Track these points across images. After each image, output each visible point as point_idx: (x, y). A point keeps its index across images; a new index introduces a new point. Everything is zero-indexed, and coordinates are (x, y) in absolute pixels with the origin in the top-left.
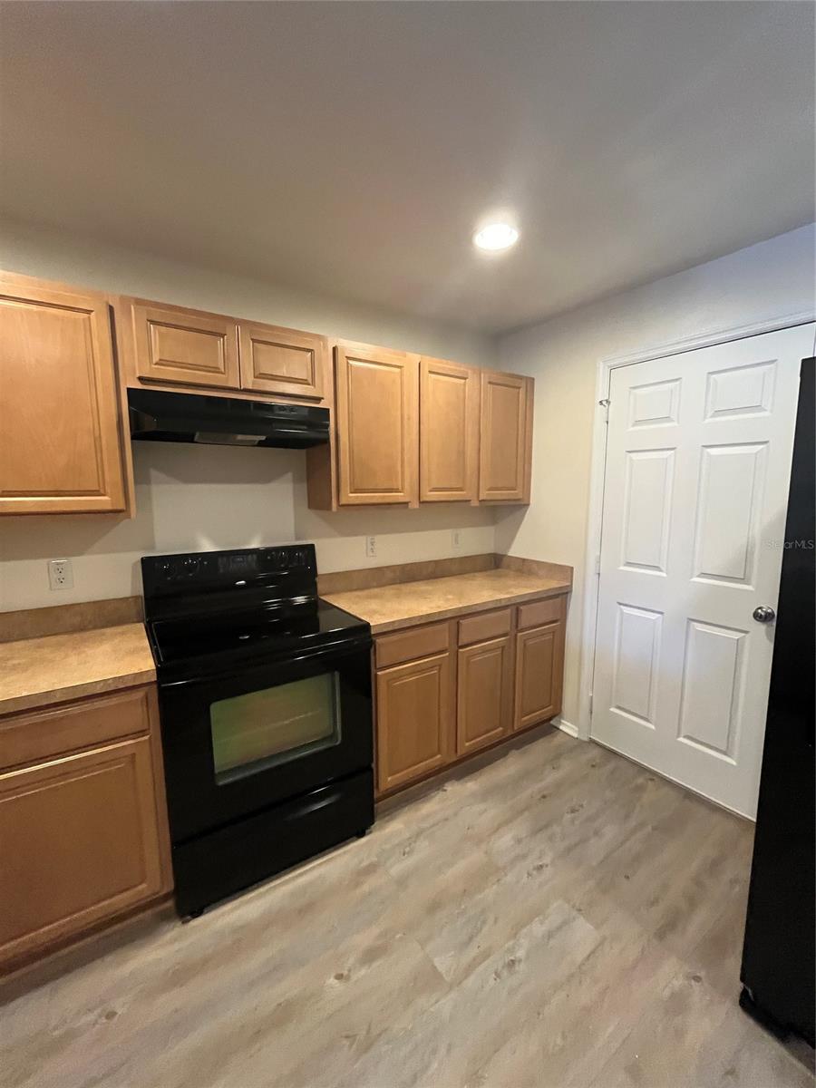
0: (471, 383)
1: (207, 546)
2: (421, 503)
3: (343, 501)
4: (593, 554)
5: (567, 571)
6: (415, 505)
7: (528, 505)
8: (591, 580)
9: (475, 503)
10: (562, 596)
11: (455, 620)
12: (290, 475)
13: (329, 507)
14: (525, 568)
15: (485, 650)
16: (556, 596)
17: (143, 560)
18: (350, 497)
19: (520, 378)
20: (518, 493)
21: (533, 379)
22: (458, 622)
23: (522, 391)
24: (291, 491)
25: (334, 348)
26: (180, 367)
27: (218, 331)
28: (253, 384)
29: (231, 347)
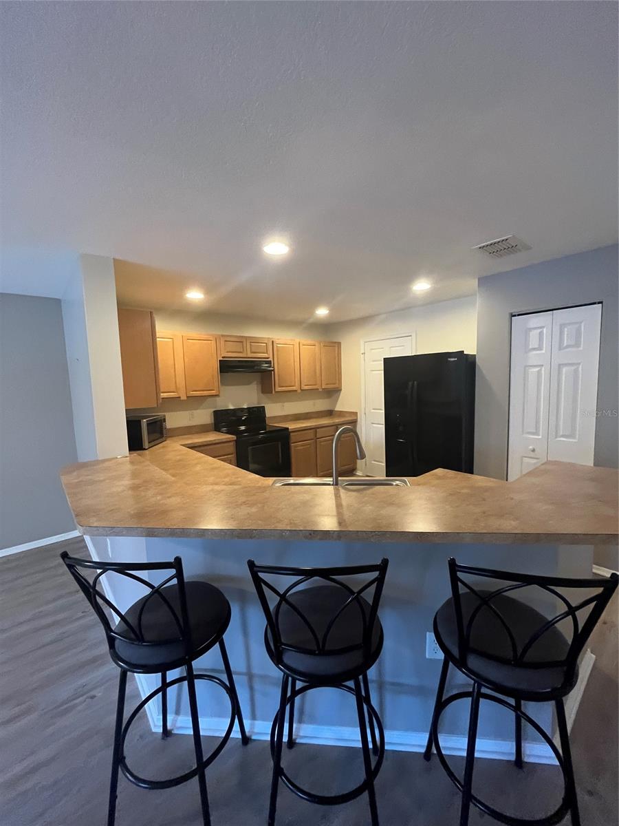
0: (317, 348)
1: (231, 407)
2: (301, 390)
3: (276, 390)
4: (363, 406)
5: (356, 414)
6: (299, 391)
7: (341, 390)
8: (363, 415)
9: (320, 390)
10: (354, 422)
11: (315, 429)
12: (255, 382)
13: (272, 393)
14: (341, 414)
15: (325, 441)
16: (352, 423)
17: (214, 412)
18: (278, 389)
19: (336, 343)
20: (337, 386)
21: (340, 343)
22: (316, 431)
23: (336, 349)
24: (256, 388)
25: (273, 342)
26: (232, 352)
27: (241, 340)
28: (250, 355)
29: (245, 345)
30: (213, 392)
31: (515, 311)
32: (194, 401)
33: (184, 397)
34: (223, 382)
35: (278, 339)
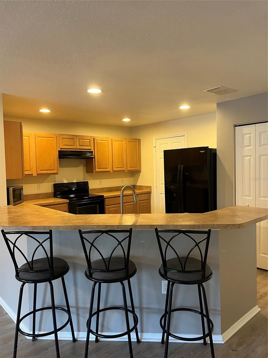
0: (124, 143)
2: (113, 171)
3: (96, 171)
5: (150, 187)
7: (141, 171)
8: (155, 188)
9: (126, 171)
12: (82, 165)
13: (93, 172)
14: (141, 187)
15: (129, 205)
16: (148, 193)
17: (54, 184)
19: (137, 139)
20: (138, 168)
21: (140, 139)
23: (137, 143)
24: (82, 169)
25: (94, 138)
26: (67, 146)
27: (73, 138)
28: (78, 147)
29: (75, 141)
30: (54, 172)
31: (237, 123)
32: (41, 177)
33: (35, 174)
34: (61, 165)
35: (98, 137)
